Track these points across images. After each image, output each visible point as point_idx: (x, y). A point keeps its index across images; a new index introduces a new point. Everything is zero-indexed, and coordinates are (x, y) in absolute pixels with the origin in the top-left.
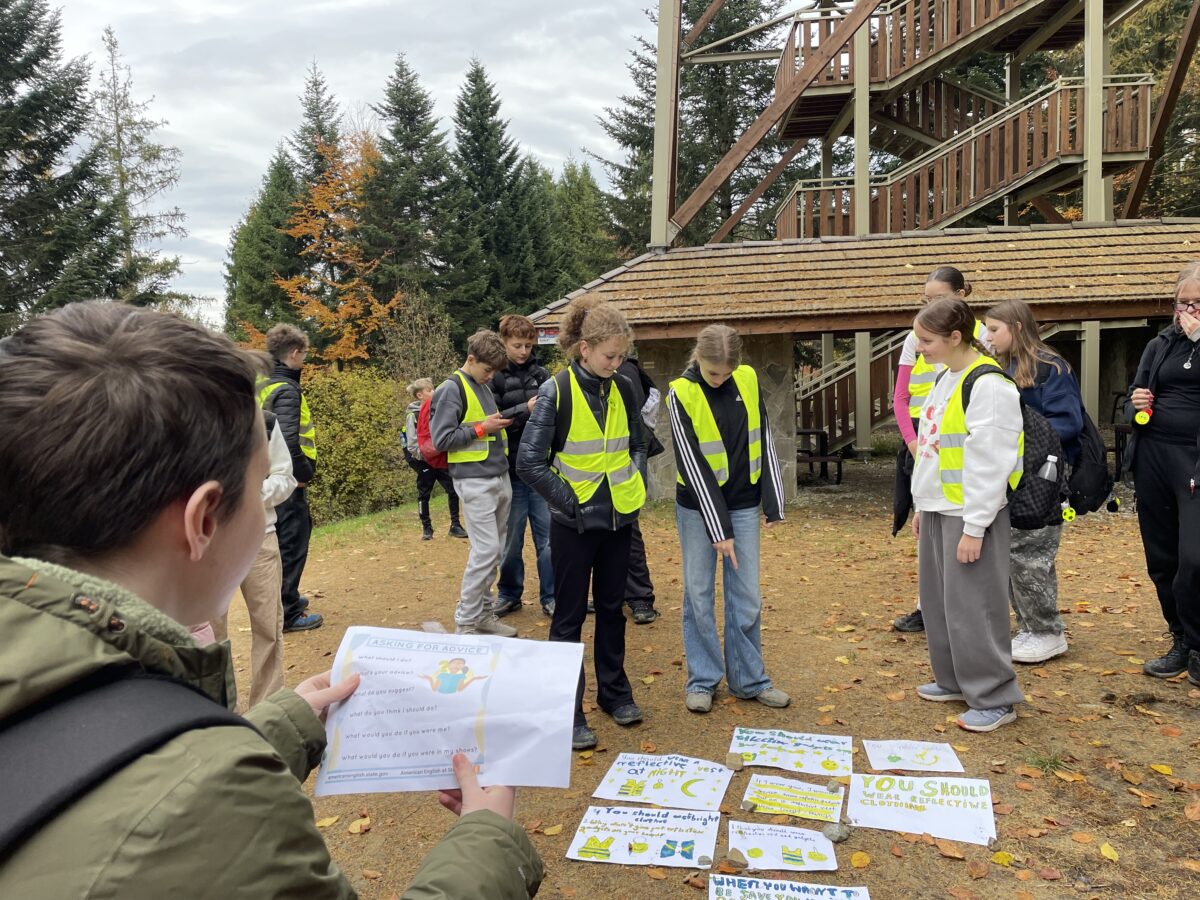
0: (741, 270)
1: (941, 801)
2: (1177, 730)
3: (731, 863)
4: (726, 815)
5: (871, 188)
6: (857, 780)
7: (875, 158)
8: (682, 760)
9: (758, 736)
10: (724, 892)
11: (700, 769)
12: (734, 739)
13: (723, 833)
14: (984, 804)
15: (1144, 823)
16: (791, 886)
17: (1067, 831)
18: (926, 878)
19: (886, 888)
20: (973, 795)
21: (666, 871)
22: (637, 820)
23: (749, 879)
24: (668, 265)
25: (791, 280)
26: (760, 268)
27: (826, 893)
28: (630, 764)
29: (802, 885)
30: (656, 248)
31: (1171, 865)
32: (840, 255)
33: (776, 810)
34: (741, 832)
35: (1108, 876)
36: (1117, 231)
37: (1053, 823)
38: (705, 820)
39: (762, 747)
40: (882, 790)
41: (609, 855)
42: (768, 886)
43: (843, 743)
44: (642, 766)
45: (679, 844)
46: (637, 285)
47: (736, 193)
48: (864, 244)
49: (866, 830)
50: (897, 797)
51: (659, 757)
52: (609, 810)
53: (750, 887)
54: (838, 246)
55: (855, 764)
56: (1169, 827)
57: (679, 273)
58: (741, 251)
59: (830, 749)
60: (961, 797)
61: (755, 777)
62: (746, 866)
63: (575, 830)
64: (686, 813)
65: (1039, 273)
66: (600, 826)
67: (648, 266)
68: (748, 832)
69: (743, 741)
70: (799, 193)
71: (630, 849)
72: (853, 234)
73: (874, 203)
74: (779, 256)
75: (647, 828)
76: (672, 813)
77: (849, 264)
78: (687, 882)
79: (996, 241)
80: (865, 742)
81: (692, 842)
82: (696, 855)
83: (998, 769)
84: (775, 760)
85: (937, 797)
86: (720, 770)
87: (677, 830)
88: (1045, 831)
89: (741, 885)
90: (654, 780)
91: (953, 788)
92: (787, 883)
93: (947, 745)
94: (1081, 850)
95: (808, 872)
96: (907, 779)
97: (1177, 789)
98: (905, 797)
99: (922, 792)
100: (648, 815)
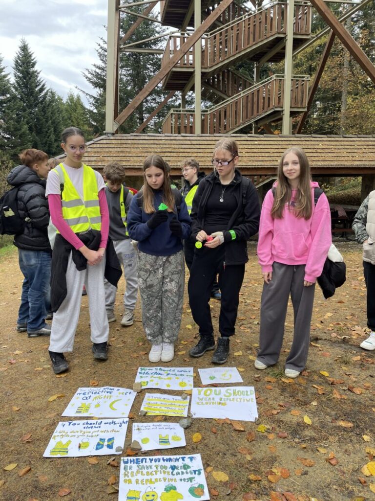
0: (147, 146)
1: (233, 399)
2: (328, 353)
3: (133, 449)
4: (132, 419)
5: (201, 114)
6: (195, 391)
7: (203, 103)
8: (111, 389)
9: (150, 372)
10: (128, 468)
11: (120, 393)
12: (138, 374)
13: (129, 431)
14: (252, 399)
15: (321, 403)
16: (163, 458)
17: (288, 410)
18: (228, 444)
19: (209, 452)
20: (247, 395)
21: (99, 458)
22: (84, 428)
23: (141, 458)
24: (114, 142)
25: (168, 152)
26: (155, 146)
27: (181, 460)
28: (84, 394)
29: (168, 457)
30: (108, 133)
31: (334, 424)
32: (189, 142)
33: (157, 413)
34: (139, 429)
35: (308, 433)
36: (295, 139)
37: (282, 406)
38: (121, 423)
39: (151, 377)
40: (207, 395)
41: (67, 452)
42: (151, 460)
43: (189, 371)
44: (90, 394)
45: (106, 440)
46: (99, 150)
47: (145, 114)
48: (199, 138)
49: (200, 419)
50: (213, 399)
51: (99, 388)
52: (70, 423)
53: (142, 462)
54: (188, 138)
55: (194, 383)
56: (332, 404)
57: (119, 146)
58: (147, 138)
59: (183, 375)
60: (242, 397)
61: (147, 395)
62: (141, 449)
63: (50, 438)
64: (110, 421)
65: (267, 155)
66: (64, 434)
67: (105, 142)
68: (142, 428)
69: (142, 375)
70: (172, 114)
71: (79, 447)
72: (194, 133)
73: (203, 122)
74: (163, 141)
75: (90, 432)
76: (104, 421)
77: (193, 146)
78: (109, 464)
79: (251, 140)
80: (199, 370)
81: (113, 438)
82: (115, 447)
83: (257, 379)
84: (157, 384)
85: (232, 397)
86: (130, 393)
87: (105, 432)
88: (279, 411)
89: (137, 462)
90: (96, 402)
91: (238, 392)
92: (161, 457)
93: (235, 368)
94: (295, 419)
95: (171, 449)
96: (218, 389)
97: (332, 384)
98: (217, 399)
99: (225, 395)
100: (91, 424)
